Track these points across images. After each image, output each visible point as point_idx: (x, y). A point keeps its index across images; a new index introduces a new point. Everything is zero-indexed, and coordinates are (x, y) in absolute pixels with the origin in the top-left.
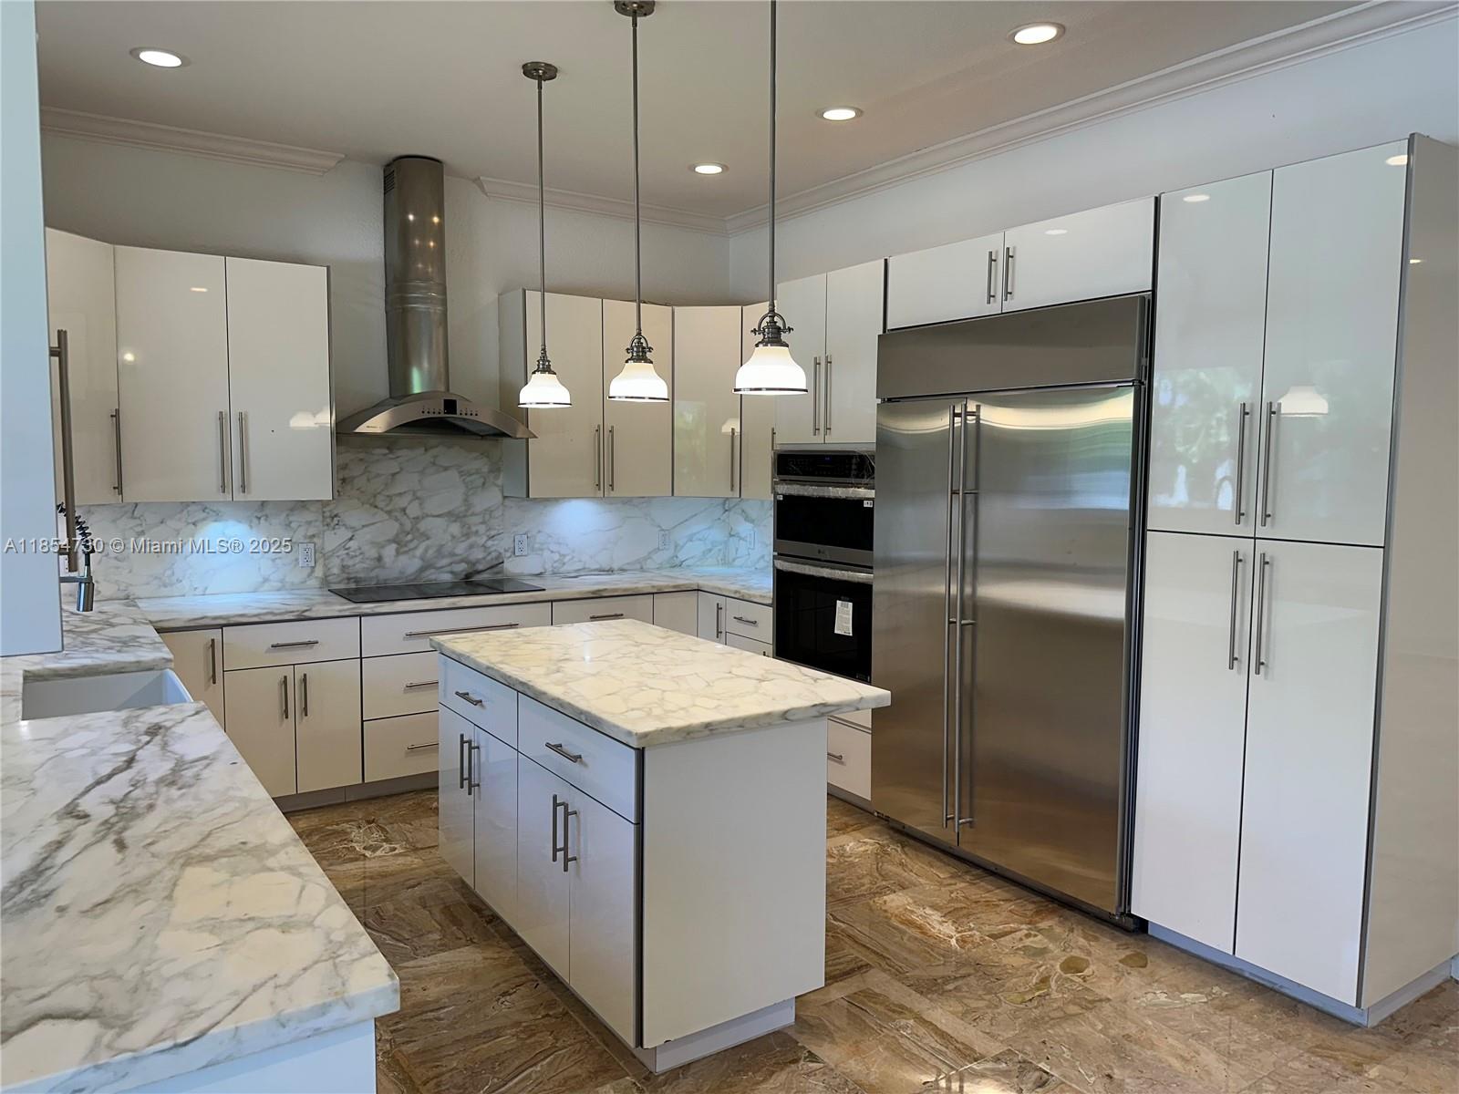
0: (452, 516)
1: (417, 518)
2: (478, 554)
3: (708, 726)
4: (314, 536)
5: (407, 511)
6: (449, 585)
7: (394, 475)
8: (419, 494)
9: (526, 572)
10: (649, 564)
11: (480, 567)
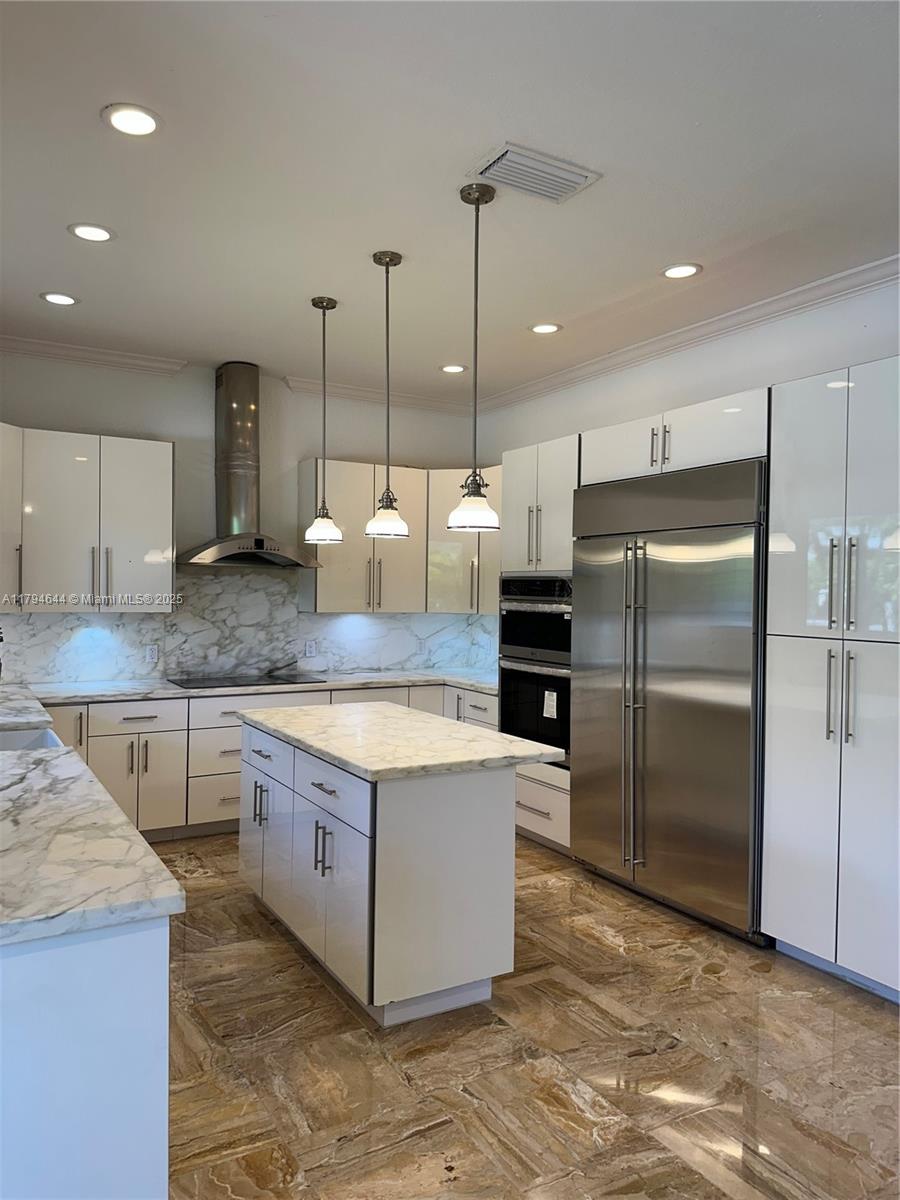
0: (258, 625)
1: (234, 627)
2: (279, 655)
3: (424, 768)
4: (157, 640)
5: (227, 622)
6: (256, 678)
7: (218, 595)
8: (235, 610)
9: (315, 669)
10: (408, 665)
11: (280, 665)
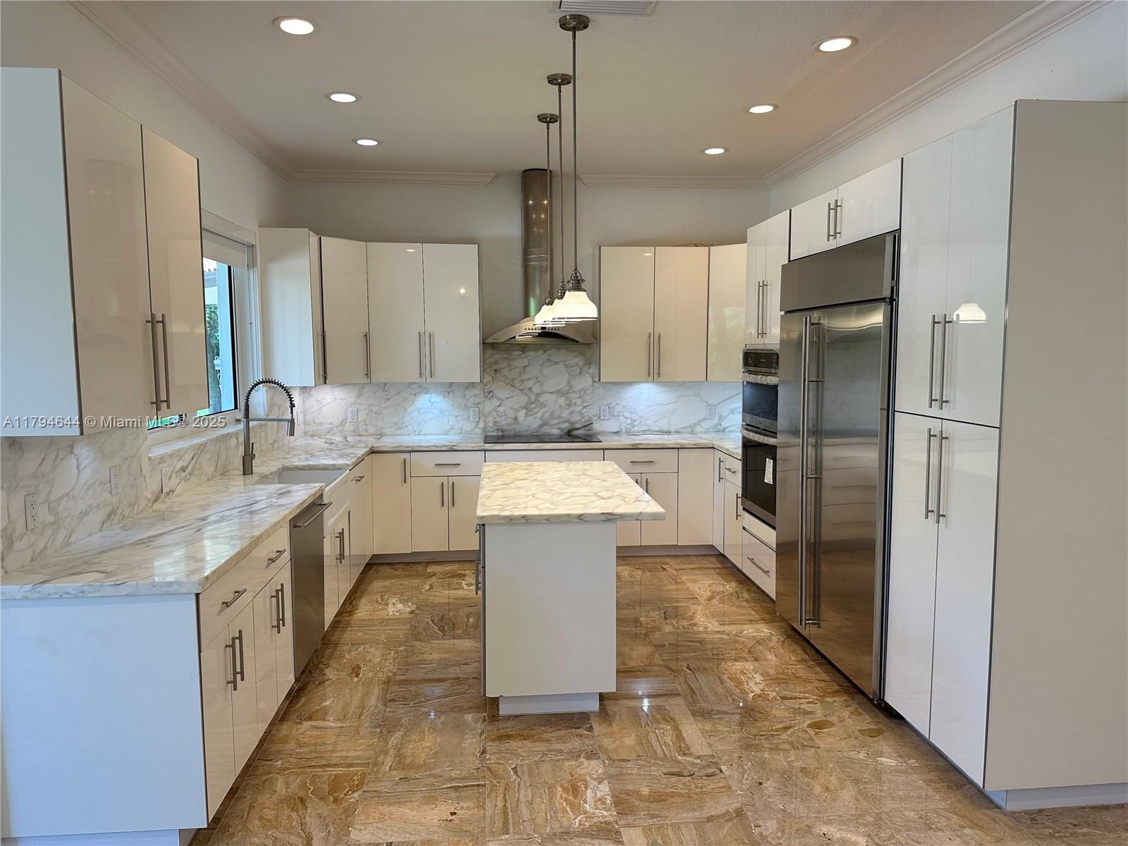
0: (559, 393)
1: (538, 394)
2: (576, 418)
3: (524, 517)
4: (478, 403)
5: (533, 390)
6: (558, 436)
7: (525, 367)
8: (539, 379)
9: (608, 430)
10: (698, 429)
11: (578, 426)
